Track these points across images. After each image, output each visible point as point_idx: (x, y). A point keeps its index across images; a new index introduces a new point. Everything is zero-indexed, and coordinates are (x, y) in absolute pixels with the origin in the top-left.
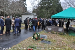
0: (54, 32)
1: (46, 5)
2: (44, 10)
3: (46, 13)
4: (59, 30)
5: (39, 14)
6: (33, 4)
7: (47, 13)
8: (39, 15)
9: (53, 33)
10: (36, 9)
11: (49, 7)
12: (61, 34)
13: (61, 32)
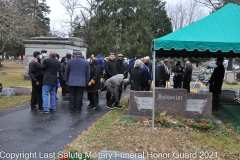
0: (169, 120)
1: (116, 10)
2: (109, 28)
3: (118, 40)
4: (188, 109)
5: (94, 42)
6: (70, 8)
7: (123, 39)
8: (94, 47)
9: (165, 125)
10: (84, 27)
11: (128, 18)
12: (205, 129)
13: (200, 116)
